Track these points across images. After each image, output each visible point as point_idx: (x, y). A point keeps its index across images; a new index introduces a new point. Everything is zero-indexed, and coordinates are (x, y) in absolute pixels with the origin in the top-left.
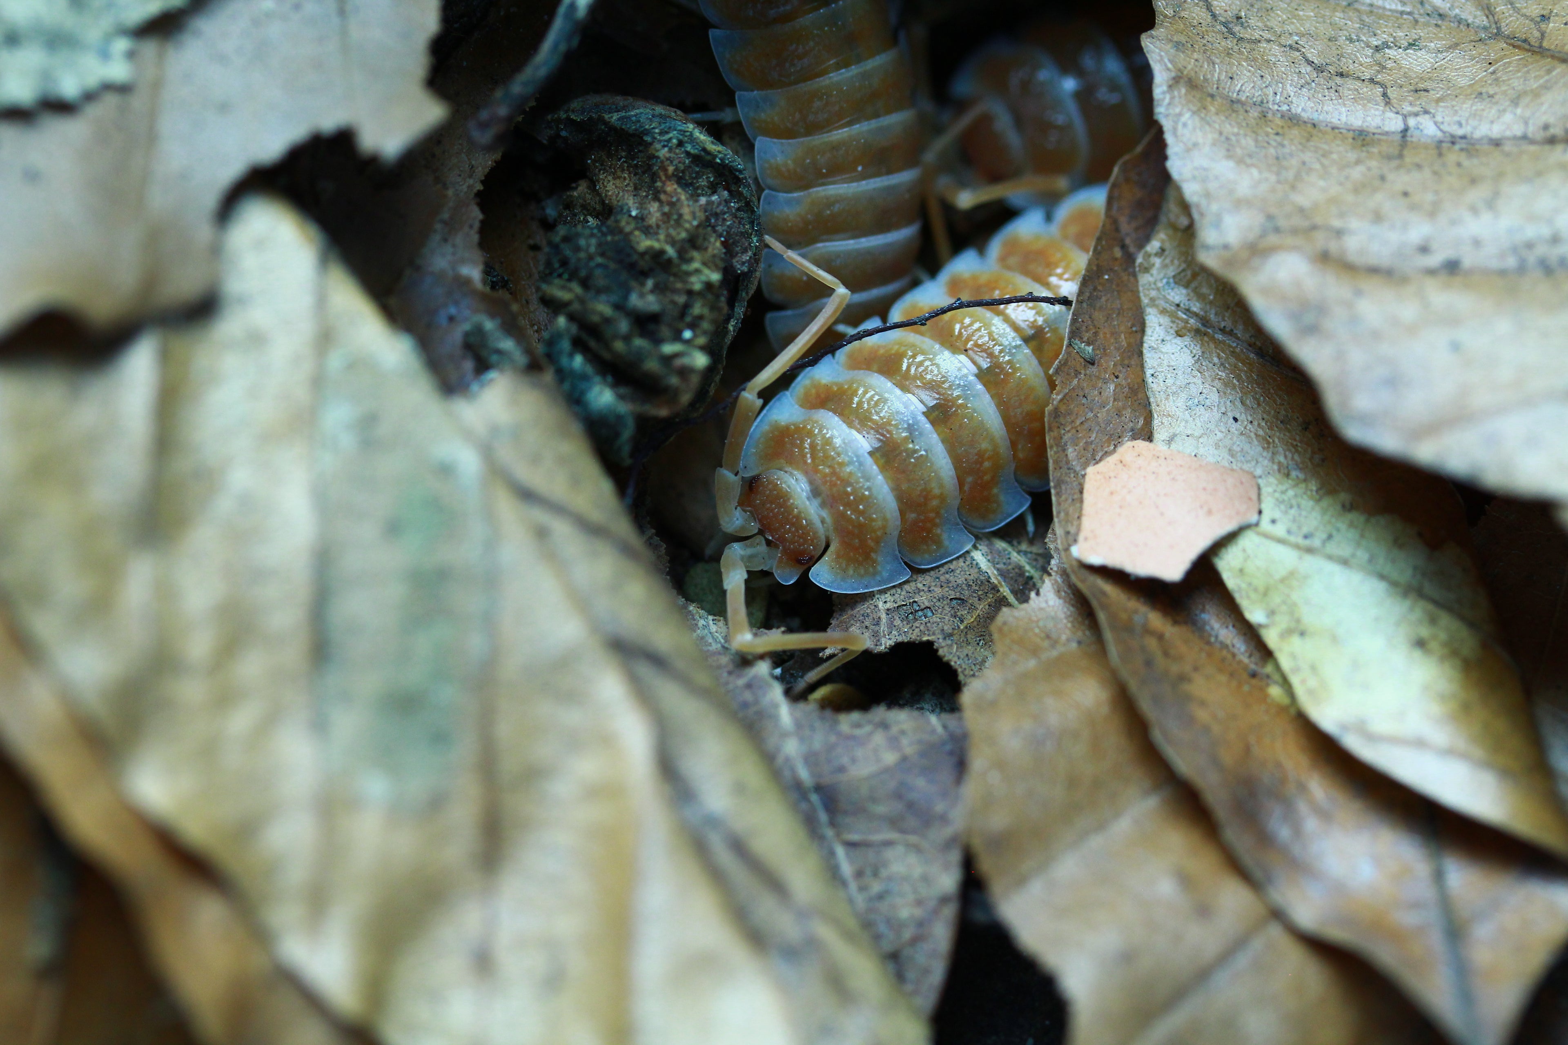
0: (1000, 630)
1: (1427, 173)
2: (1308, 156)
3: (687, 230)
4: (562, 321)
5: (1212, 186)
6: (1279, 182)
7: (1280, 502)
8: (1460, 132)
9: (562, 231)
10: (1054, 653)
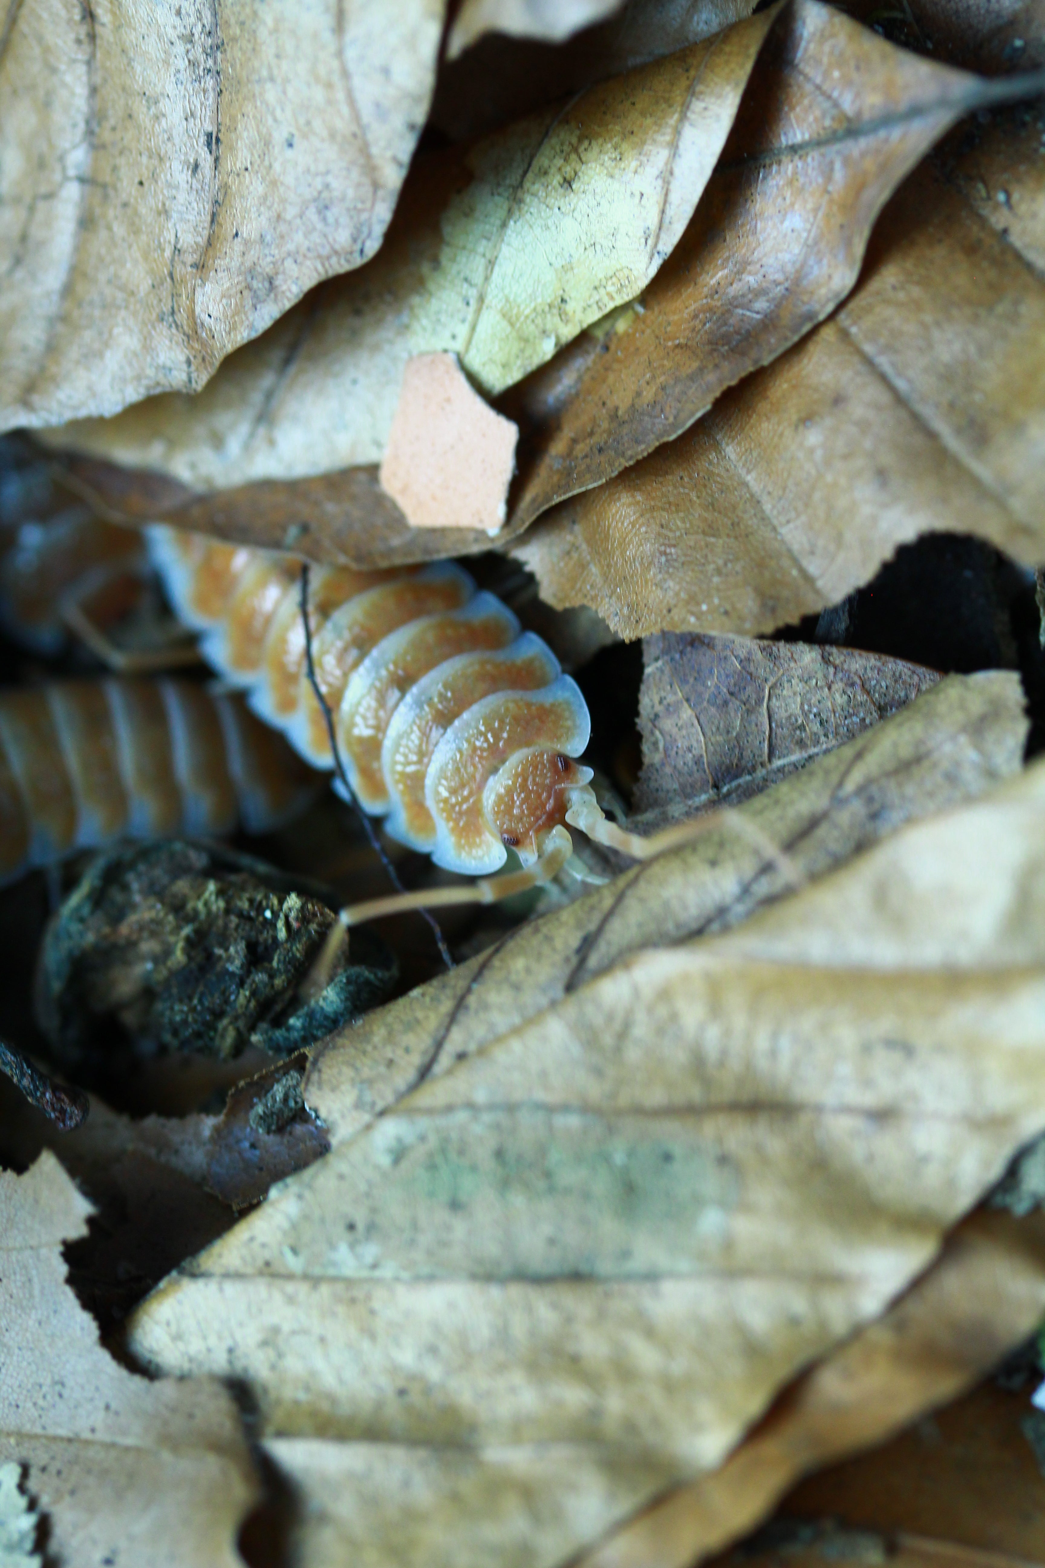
0: (561, 600)
1: (121, 161)
2: (102, 277)
3: (166, 914)
4: (255, 1038)
5: (129, 373)
6: (127, 308)
7: (434, 332)
8: (82, 126)
9: (167, 1037)
10: (584, 546)
